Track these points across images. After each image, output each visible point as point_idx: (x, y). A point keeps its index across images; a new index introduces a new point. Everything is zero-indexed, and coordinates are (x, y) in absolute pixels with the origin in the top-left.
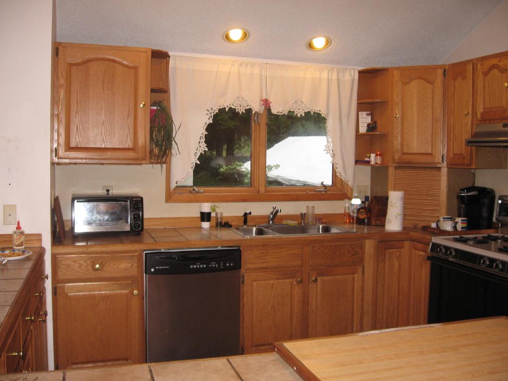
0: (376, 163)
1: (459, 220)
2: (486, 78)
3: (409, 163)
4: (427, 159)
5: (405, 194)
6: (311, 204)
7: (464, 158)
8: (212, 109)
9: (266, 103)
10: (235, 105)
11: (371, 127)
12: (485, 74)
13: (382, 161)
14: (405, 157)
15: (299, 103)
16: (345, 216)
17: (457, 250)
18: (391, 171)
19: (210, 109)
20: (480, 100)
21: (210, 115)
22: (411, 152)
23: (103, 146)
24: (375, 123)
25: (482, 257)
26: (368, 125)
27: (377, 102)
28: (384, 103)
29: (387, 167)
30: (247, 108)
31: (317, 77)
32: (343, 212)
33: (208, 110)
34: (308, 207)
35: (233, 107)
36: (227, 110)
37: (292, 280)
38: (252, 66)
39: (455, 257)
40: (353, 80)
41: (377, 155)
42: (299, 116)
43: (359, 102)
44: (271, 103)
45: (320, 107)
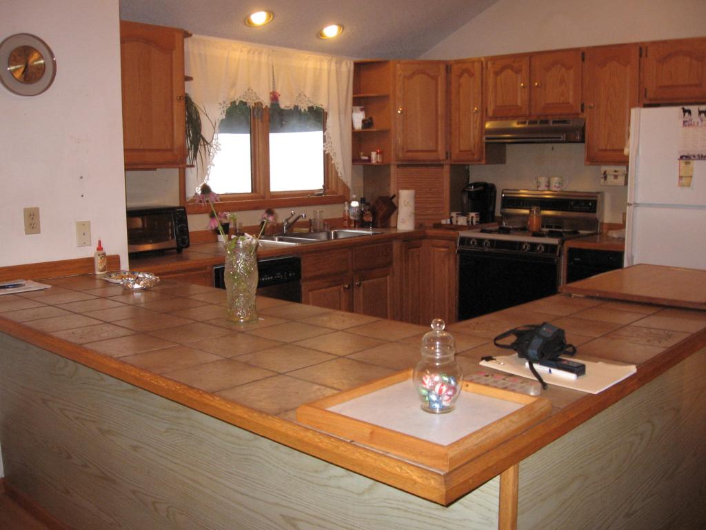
0: (377, 162)
1: (473, 214)
2: (499, 78)
3: (413, 160)
4: (432, 156)
5: (416, 193)
6: (318, 209)
7: (473, 154)
8: (224, 102)
9: (274, 98)
10: (247, 98)
11: (367, 123)
12: (497, 74)
13: (383, 160)
14: (410, 154)
15: (303, 97)
16: (345, 220)
17: (492, 241)
18: (393, 169)
19: (222, 102)
20: (490, 97)
21: (222, 110)
22: (416, 149)
23: (141, 147)
24: (371, 119)
25: (521, 243)
26: (363, 121)
27: (372, 97)
28: (383, 98)
29: (388, 166)
30: (257, 101)
31: (318, 67)
32: (342, 216)
33: (220, 104)
34: (315, 212)
35: (244, 100)
36: (237, 104)
37: (339, 287)
38: (259, 54)
39: (492, 246)
40: (349, 71)
41: (377, 153)
42: (303, 110)
43: (356, 96)
44: (279, 95)
45: (322, 103)
